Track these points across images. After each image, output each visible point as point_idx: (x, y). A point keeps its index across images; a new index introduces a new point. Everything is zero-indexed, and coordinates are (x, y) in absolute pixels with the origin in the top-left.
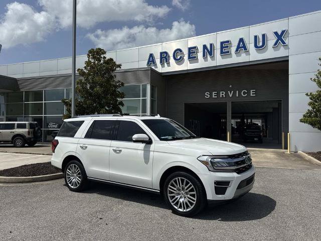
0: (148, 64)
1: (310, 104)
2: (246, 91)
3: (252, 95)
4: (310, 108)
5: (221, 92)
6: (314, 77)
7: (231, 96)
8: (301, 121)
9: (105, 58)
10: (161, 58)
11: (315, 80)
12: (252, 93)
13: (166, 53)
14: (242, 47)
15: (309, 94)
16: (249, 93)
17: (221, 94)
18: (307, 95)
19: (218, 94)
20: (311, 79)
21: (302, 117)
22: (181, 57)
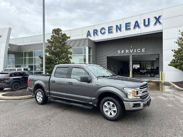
0: (87, 36)
1: (174, 56)
2: (140, 50)
3: (143, 51)
4: (174, 58)
5: (126, 50)
6: (176, 41)
7: (132, 52)
8: (169, 65)
9: (61, 33)
10: (94, 33)
11: (177, 43)
12: (143, 50)
13: (96, 30)
14: (137, 26)
15: (173, 50)
16: (141, 50)
17: (126, 51)
18: (172, 51)
19: (125, 51)
20: (175, 42)
21: (169, 63)
22: (104, 32)
